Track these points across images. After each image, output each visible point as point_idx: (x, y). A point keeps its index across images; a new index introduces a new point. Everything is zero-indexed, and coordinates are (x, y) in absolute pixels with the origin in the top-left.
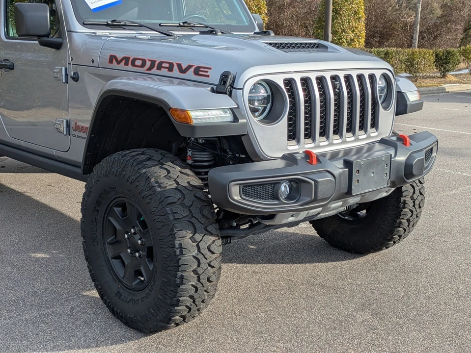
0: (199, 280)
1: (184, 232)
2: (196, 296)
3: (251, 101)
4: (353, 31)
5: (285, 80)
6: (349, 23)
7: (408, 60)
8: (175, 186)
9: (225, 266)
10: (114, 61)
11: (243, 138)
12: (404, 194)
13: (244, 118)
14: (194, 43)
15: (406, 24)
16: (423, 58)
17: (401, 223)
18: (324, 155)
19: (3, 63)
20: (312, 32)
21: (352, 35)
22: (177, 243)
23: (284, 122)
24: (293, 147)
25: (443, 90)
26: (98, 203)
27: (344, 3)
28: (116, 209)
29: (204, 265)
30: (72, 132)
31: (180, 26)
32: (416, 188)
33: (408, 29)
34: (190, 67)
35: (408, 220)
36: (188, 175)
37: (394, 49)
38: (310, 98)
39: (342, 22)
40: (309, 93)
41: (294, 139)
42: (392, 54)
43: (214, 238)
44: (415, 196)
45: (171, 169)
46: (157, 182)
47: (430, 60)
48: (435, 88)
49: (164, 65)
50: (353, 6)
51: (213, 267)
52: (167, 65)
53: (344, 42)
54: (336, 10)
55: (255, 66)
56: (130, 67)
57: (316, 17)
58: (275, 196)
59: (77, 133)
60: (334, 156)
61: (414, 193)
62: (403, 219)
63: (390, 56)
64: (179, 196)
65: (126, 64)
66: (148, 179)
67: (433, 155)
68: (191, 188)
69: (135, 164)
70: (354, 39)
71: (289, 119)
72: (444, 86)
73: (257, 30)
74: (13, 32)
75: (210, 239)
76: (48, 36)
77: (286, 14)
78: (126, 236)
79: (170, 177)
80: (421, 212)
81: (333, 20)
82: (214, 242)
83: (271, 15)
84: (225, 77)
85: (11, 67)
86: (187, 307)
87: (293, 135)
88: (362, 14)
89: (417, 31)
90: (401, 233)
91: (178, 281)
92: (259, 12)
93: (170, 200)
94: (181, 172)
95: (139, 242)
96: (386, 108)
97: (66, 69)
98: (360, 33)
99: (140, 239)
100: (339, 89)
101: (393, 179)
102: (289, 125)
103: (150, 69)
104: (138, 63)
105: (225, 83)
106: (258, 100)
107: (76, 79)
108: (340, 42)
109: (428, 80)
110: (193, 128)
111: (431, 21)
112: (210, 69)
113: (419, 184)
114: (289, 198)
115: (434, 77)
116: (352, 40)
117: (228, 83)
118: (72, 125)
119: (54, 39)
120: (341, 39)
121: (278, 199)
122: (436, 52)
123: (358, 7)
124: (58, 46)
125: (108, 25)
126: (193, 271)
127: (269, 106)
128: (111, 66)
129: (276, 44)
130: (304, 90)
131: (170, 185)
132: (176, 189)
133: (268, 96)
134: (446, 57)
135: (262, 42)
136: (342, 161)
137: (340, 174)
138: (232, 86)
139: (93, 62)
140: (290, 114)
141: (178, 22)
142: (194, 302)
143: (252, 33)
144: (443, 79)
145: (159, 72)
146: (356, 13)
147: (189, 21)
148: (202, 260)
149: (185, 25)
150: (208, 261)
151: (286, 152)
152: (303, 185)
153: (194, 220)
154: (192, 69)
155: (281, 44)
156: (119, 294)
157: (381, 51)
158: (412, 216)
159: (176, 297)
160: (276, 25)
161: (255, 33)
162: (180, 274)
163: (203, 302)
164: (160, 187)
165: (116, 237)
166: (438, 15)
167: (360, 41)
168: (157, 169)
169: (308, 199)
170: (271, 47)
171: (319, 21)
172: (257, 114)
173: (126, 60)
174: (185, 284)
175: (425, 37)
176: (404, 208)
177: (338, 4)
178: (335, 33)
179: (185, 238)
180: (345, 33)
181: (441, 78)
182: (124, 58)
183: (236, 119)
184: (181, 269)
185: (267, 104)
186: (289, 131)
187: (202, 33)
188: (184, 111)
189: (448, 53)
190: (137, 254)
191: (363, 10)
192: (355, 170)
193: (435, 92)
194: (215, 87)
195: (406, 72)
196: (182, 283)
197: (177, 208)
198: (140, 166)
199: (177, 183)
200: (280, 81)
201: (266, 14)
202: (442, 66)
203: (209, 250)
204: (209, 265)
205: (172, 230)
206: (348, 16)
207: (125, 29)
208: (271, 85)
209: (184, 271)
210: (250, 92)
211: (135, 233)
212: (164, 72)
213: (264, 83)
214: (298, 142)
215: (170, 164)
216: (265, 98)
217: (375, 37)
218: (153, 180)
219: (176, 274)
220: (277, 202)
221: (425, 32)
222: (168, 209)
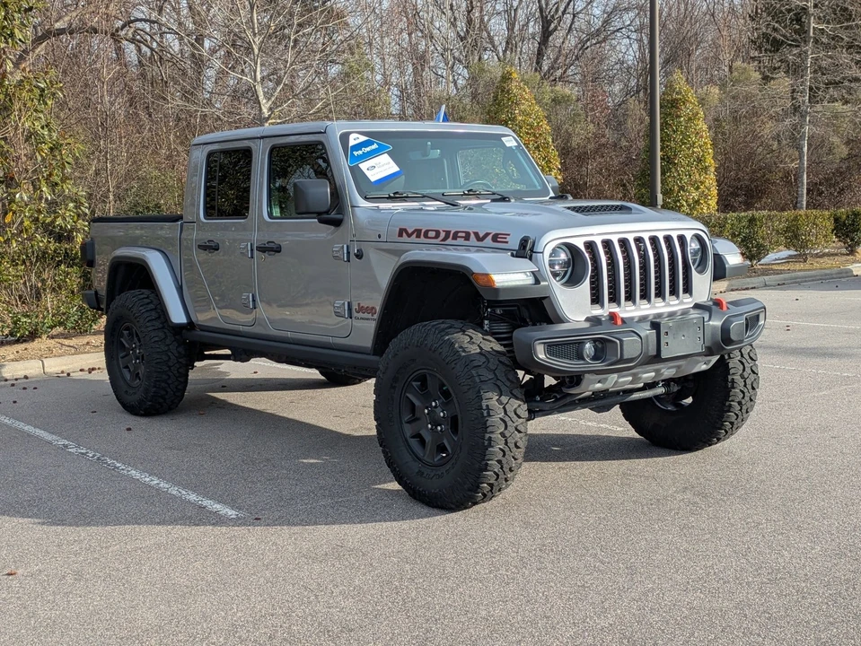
0: (506, 443)
1: (490, 395)
2: (504, 461)
3: (552, 265)
4: (697, 188)
5: (585, 243)
6: (690, 176)
7: (788, 229)
8: (479, 351)
9: (526, 465)
10: (404, 234)
11: (544, 302)
12: (732, 371)
13: (545, 280)
14: (486, 211)
15: (787, 174)
16: (814, 224)
17: (730, 406)
18: (632, 318)
19: (267, 245)
20: (633, 192)
21: (695, 195)
22: (484, 404)
23: (586, 285)
24: (597, 311)
25: (849, 273)
26: (395, 379)
27: (681, 146)
28: (414, 384)
29: (510, 429)
30: (355, 314)
31: (465, 194)
32: (746, 365)
33: (790, 180)
34: (487, 234)
35: (740, 403)
36: (490, 341)
37: (765, 212)
38: (612, 261)
39: (679, 175)
40: (611, 255)
41: (597, 303)
42: (760, 220)
43: (520, 402)
44: (746, 375)
45: (473, 336)
46: (461, 347)
47: (825, 227)
48: (836, 270)
49: (460, 234)
50: (695, 150)
51: (520, 432)
52: (464, 235)
53: (683, 205)
54: (668, 157)
55: (554, 229)
56: (422, 239)
57: (638, 169)
58: (580, 357)
59: (361, 315)
60: (643, 319)
61: (744, 370)
62: (733, 401)
63: (758, 223)
64: (483, 359)
65: (418, 236)
66: (452, 344)
67: (760, 323)
68: (495, 353)
69: (437, 332)
70: (699, 200)
71: (592, 283)
72: (850, 267)
73: (552, 194)
74: (277, 212)
75: (515, 403)
76: (327, 212)
77: (590, 167)
78: (426, 411)
79: (473, 343)
80: (755, 395)
81: (663, 173)
82: (519, 406)
83: (566, 170)
84: (524, 242)
85: (278, 250)
86: (495, 473)
87: (596, 299)
88: (710, 161)
89: (803, 183)
90: (733, 420)
91: (486, 443)
92: (548, 167)
93: (476, 363)
94: (484, 339)
95: (442, 414)
96: (701, 272)
97: (348, 247)
98: (709, 190)
99: (442, 411)
100: (644, 251)
101: (707, 344)
102: (592, 289)
103: (444, 240)
104: (432, 234)
105: (525, 247)
106: (559, 264)
107: (359, 256)
108: (677, 206)
109: (826, 259)
110: (497, 290)
111: (831, 166)
112: (509, 235)
113: (750, 361)
114: (595, 358)
115: (836, 255)
116: (697, 202)
117: (528, 248)
118: (355, 306)
119: (333, 215)
120: (679, 201)
121: (584, 359)
122: (835, 215)
123: (703, 151)
124: (337, 223)
125: (390, 198)
126: (501, 433)
127: (570, 269)
128: (401, 239)
129: (575, 208)
130: (606, 253)
131: (474, 350)
132: (480, 353)
133: (569, 259)
134: (853, 221)
135: (560, 206)
136: (649, 323)
137: (647, 336)
138: (532, 250)
139: (379, 236)
140: (592, 277)
141: (462, 190)
142: (502, 468)
143: (548, 198)
144: (851, 257)
145: (454, 242)
146: (699, 160)
147: (474, 189)
148: (509, 423)
149: (471, 194)
150: (515, 425)
151: (589, 315)
152: (608, 345)
153: (499, 383)
154: (490, 237)
155: (580, 207)
156: (420, 473)
157: (743, 217)
158: (743, 398)
159: (484, 460)
160: (575, 185)
161: (551, 198)
162: (487, 436)
163: (511, 470)
164: (464, 351)
165: (414, 415)
166: (842, 156)
167: (710, 202)
168: (459, 335)
169: (614, 359)
170: (569, 211)
171: (642, 175)
172: (558, 279)
173: (418, 232)
174: (492, 447)
175: (823, 192)
176: (733, 388)
177: (671, 149)
178: (666, 193)
179: (492, 400)
180: (683, 191)
181: (847, 255)
182: (416, 230)
183: (537, 282)
184: (489, 430)
185: (568, 268)
186: (592, 295)
187: (493, 200)
188: (487, 275)
189: (855, 215)
190: (439, 428)
191: (712, 156)
192: (663, 331)
193: (834, 276)
194: (515, 253)
195: (789, 248)
196: (490, 445)
197: (482, 371)
198: (443, 334)
199: (481, 348)
200: (579, 243)
201: (559, 169)
202: (847, 236)
203: (516, 414)
204: (517, 430)
205: (479, 392)
206: (688, 166)
207: (406, 201)
208: (571, 249)
209: (492, 432)
210: (551, 256)
211: (436, 407)
212: (460, 241)
213: (564, 247)
214: (602, 306)
215: (471, 331)
216: (565, 263)
217: (738, 196)
218: (456, 345)
219: (484, 436)
220: (582, 362)
221: (821, 184)
222: (473, 372)
